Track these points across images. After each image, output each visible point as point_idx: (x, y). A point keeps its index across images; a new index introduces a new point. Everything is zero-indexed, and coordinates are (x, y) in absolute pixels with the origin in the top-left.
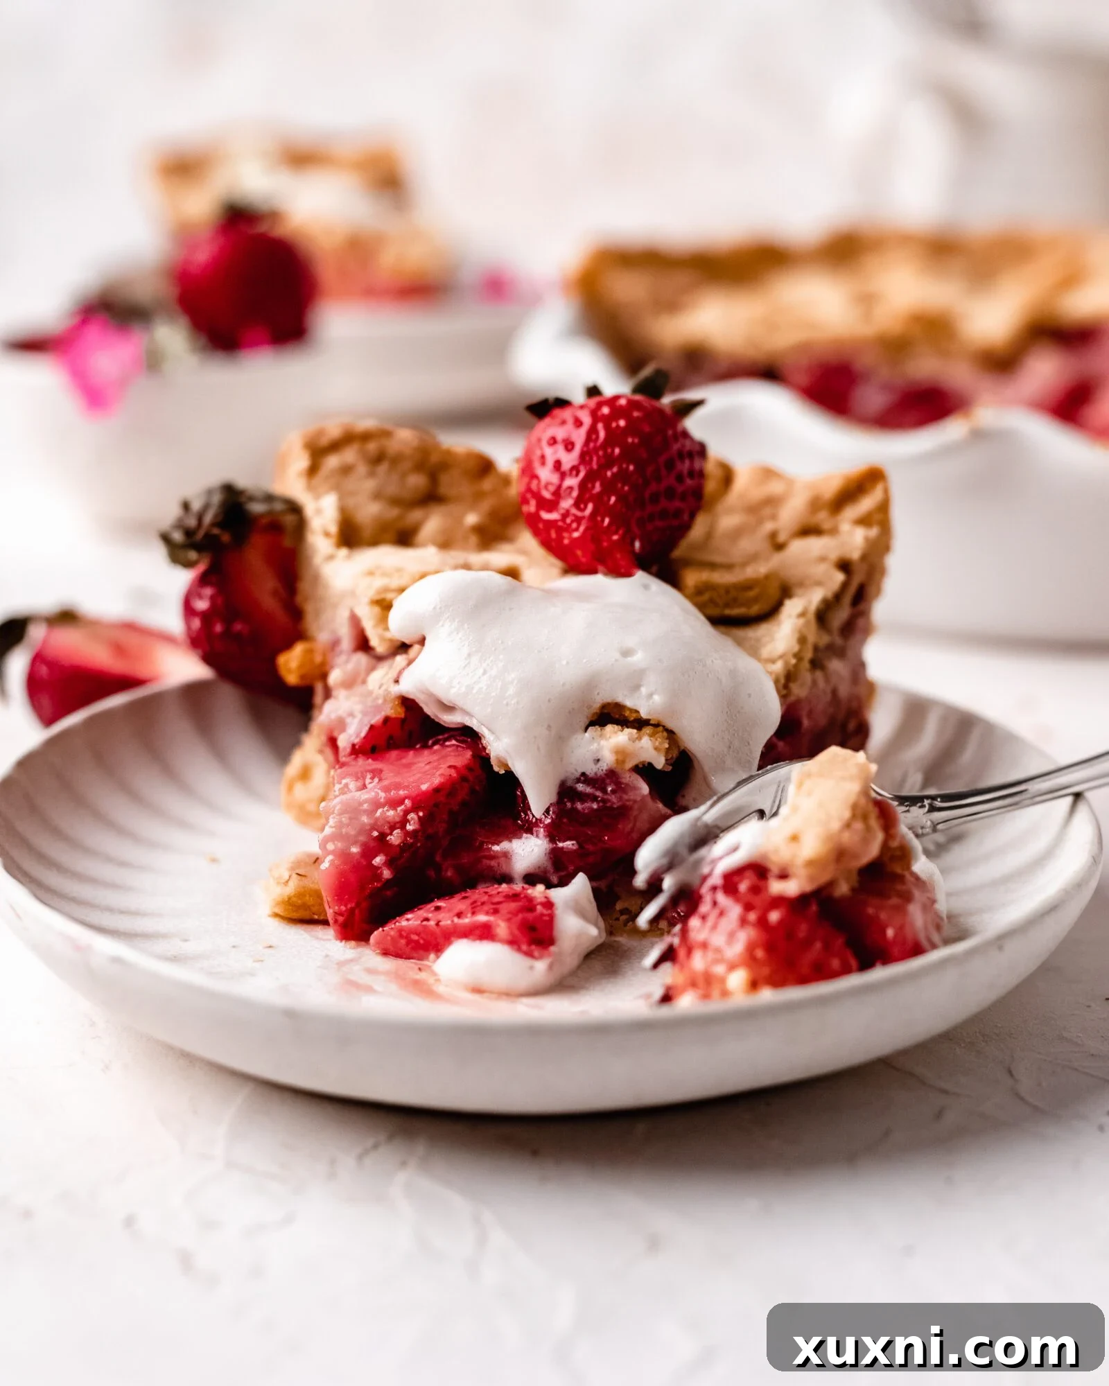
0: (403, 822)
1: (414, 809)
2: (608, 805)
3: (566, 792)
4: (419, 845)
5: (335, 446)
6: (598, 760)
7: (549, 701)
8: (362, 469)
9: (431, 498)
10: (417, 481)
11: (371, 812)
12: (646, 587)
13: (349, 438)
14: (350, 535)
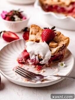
5: (33, 27)
8: (34, 29)
9: (38, 32)
10: (38, 30)
13: (34, 26)
14: (32, 34)
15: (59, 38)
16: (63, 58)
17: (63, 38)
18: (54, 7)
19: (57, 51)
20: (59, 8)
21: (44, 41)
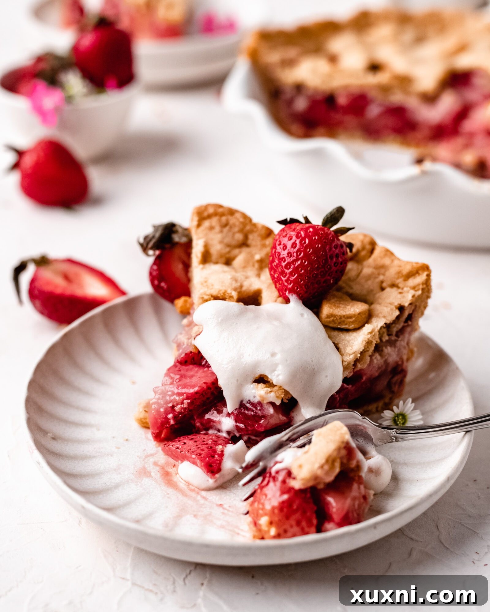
0: (182, 403)
1: (187, 398)
2: (257, 414)
3: (242, 405)
4: (186, 413)
5: (209, 217)
6: (255, 397)
7: (239, 369)
8: (217, 229)
9: (244, 244)
10: (239, 237)
11: (170, 396)
12: (302, 315)
13: (216, 214)
14: (206, 258)
15: (367, 271)
16: (401, 383)
17: (392, 272)
18: (342, 101)
19: (372, 348)
20: (374, 111)
21: (293, 298)
